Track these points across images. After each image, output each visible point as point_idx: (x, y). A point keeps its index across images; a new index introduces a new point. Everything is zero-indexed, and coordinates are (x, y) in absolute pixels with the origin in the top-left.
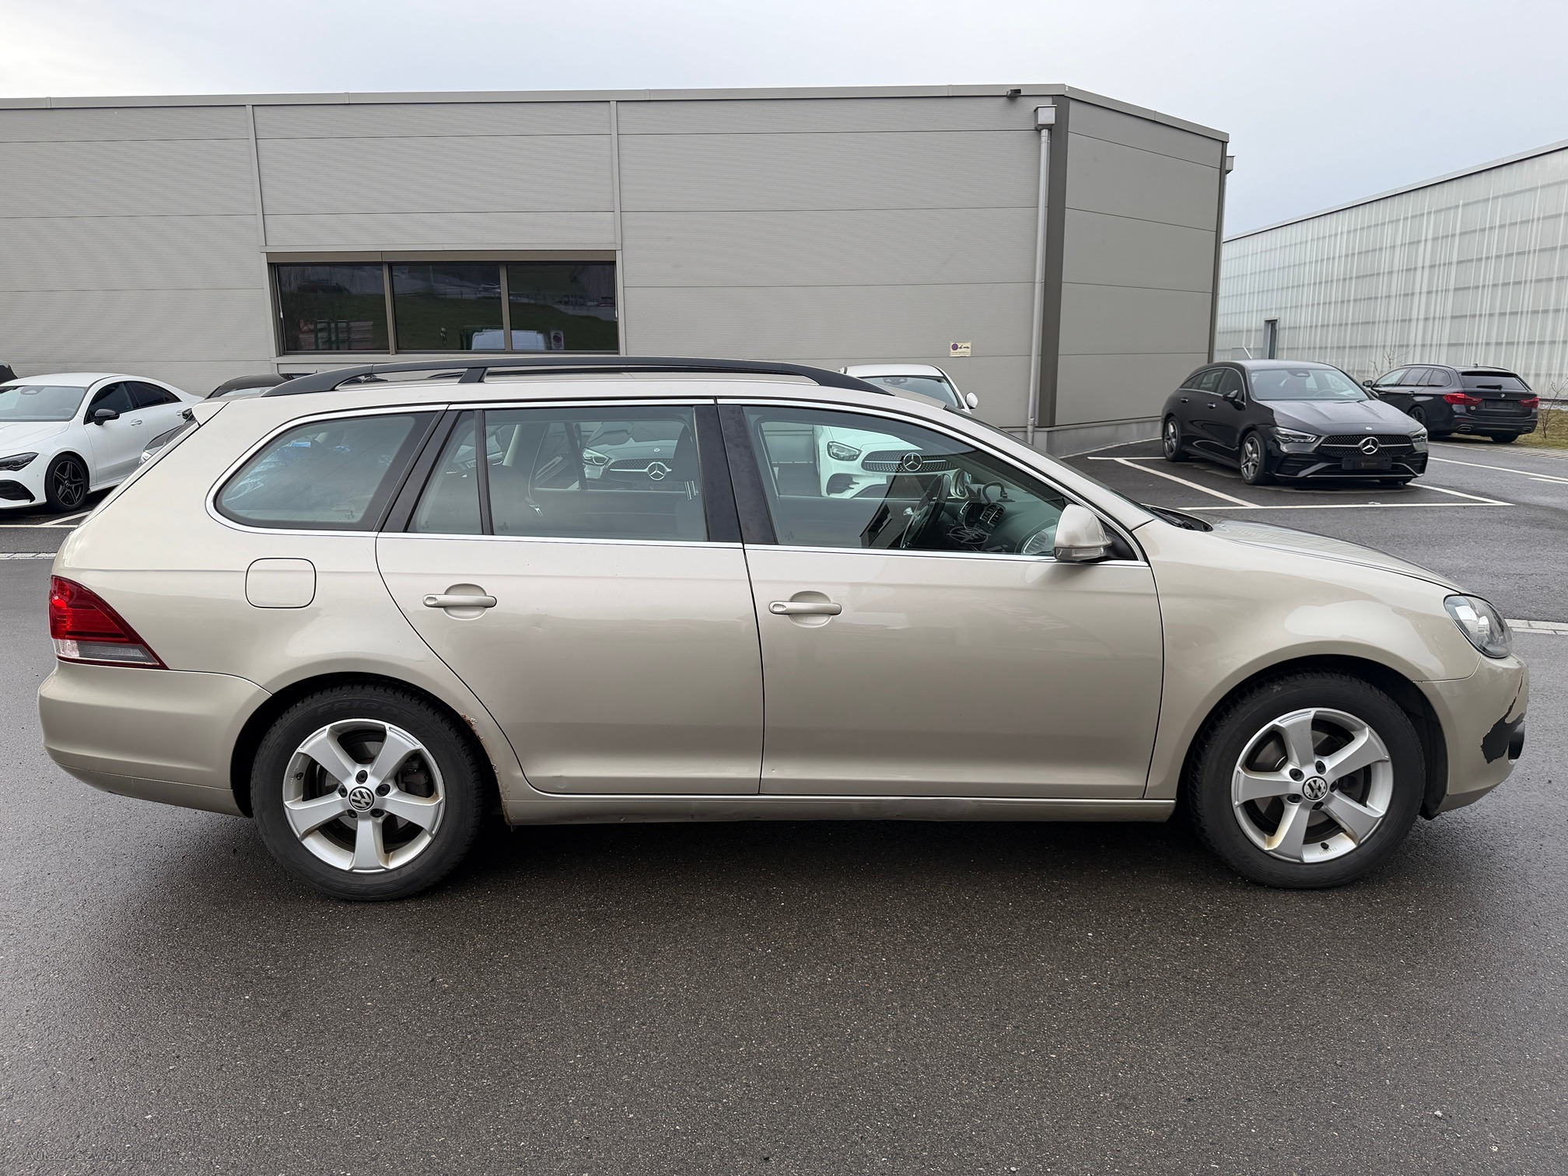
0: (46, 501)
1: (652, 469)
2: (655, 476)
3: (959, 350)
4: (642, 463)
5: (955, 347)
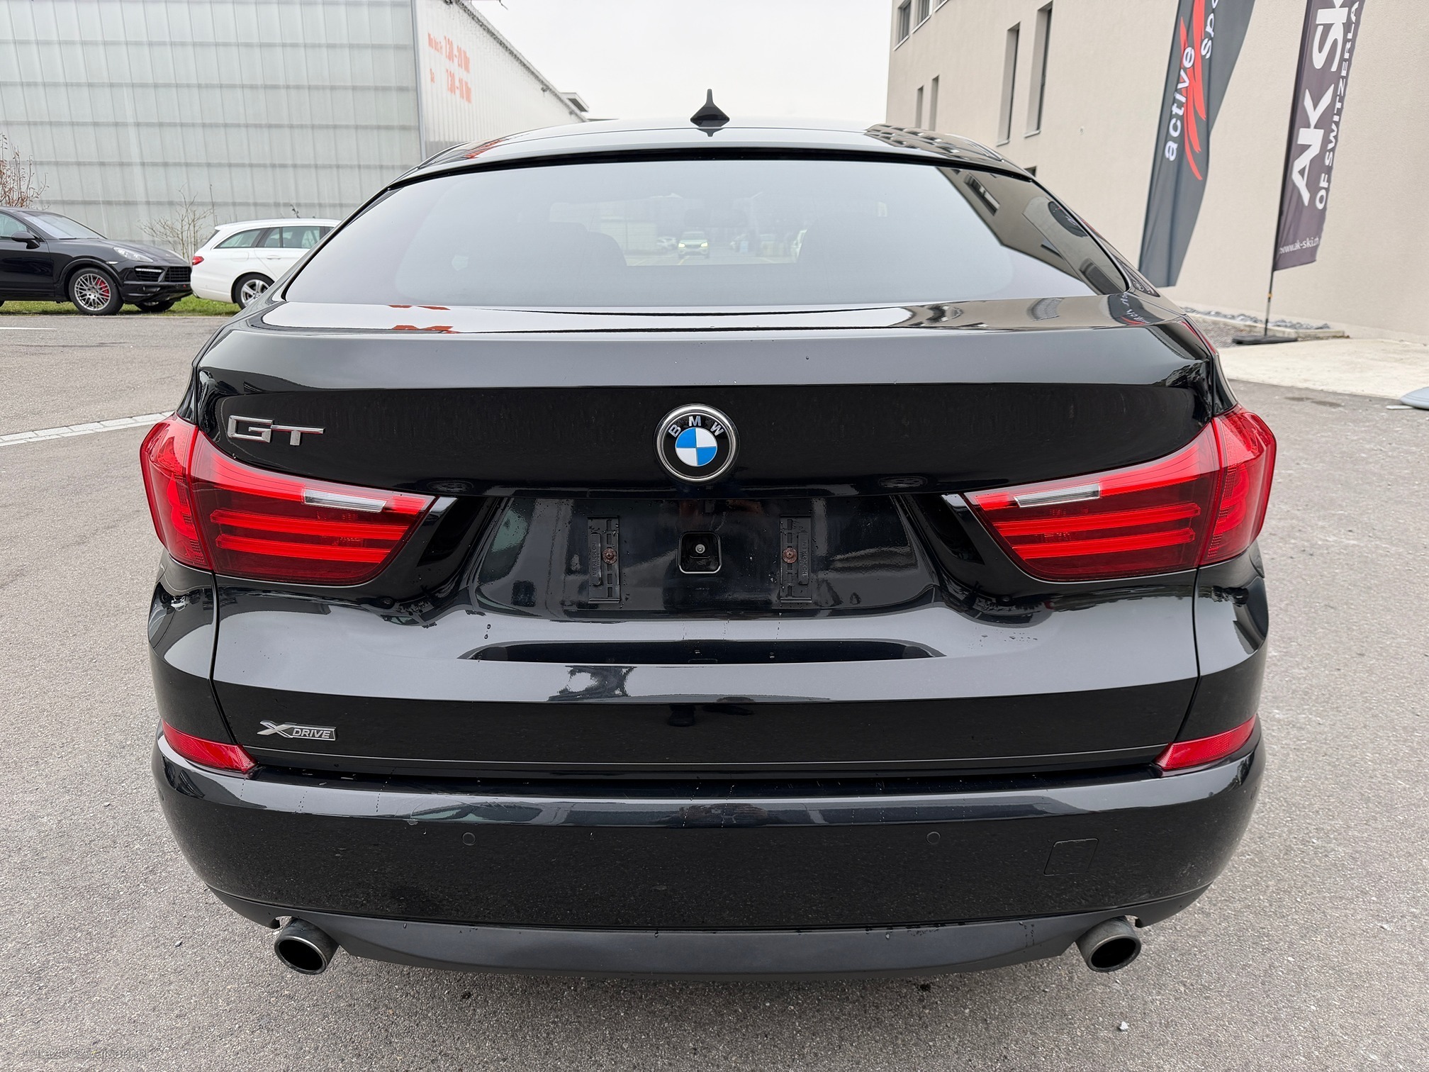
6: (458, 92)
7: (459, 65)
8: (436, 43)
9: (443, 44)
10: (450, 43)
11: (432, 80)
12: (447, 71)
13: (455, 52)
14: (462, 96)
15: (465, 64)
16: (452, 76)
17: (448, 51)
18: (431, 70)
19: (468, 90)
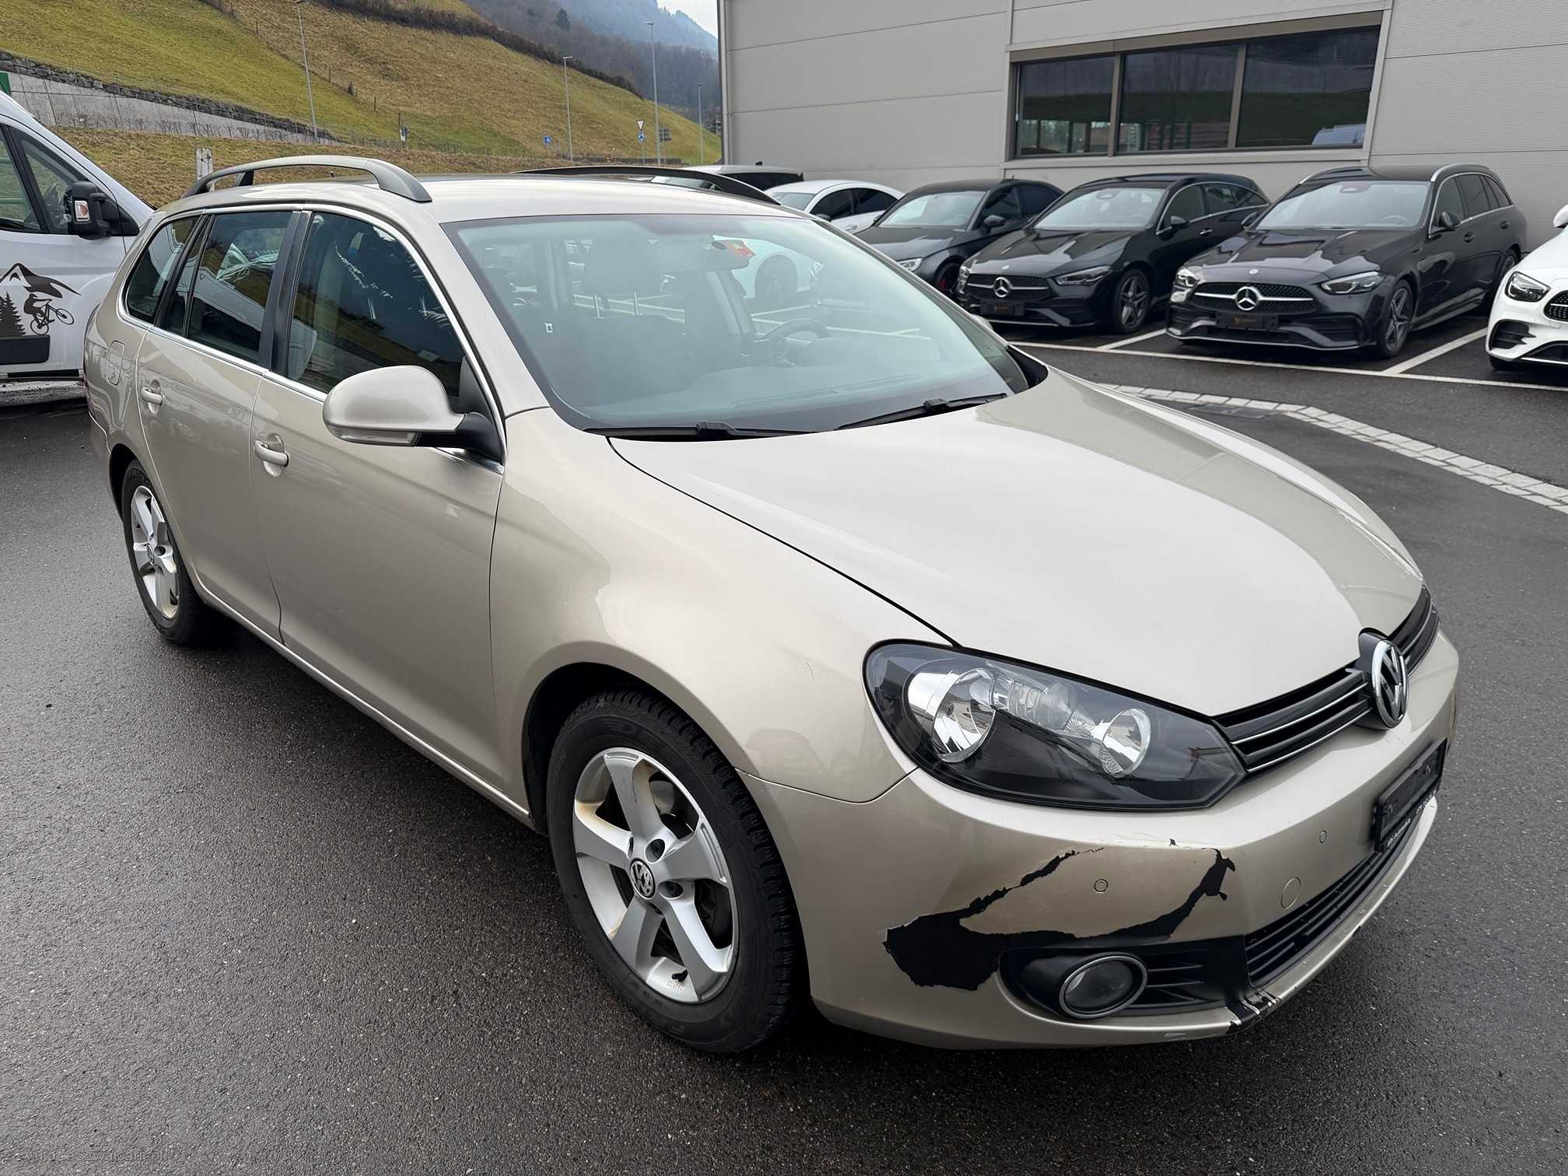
0: (754, 296)
1: (1242, 295)
2: (1242, 304)
4: (1230, 287)
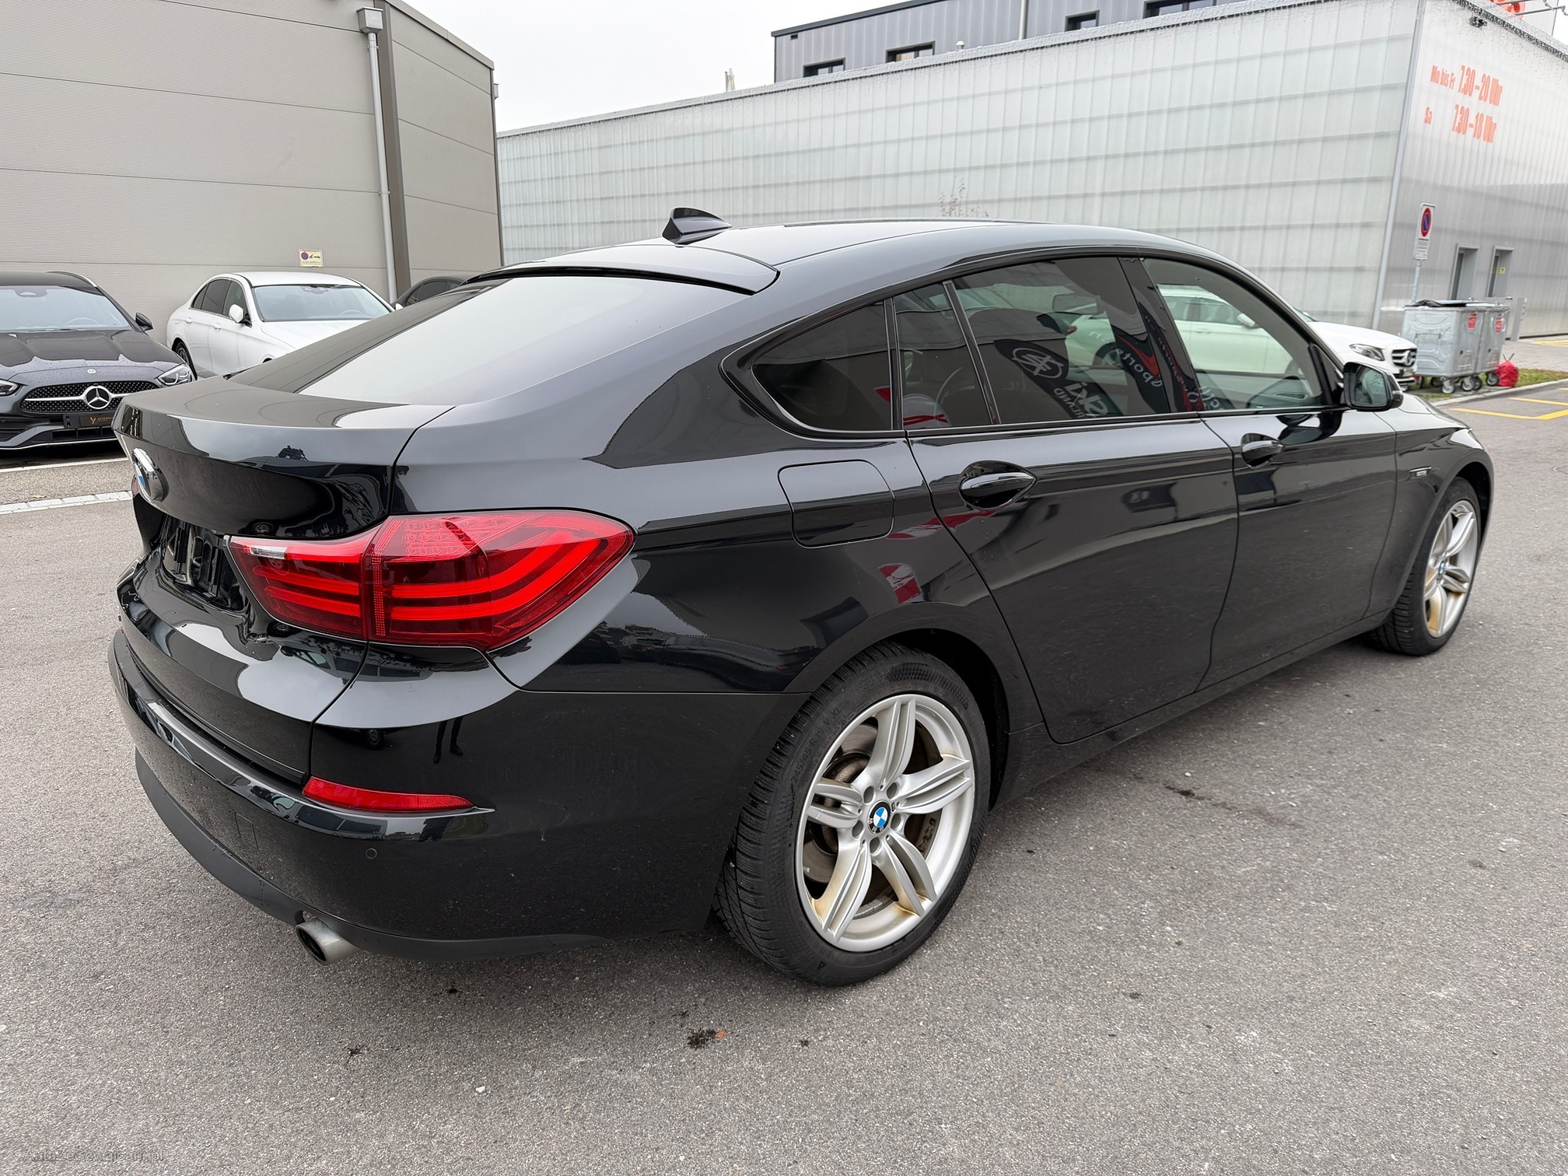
3: (309, 260)
5: (305, 256)
6: (1470, 131)
7: (1480, 98)
8: (1445, 76)
9: (1458, 75)
10: (1471, 74)
11: (1427, 121)
12: (1457, 106)
13: (1478, 82)
14: (1477, 135)
15: (1493, 92)
16: (1464, 112)
17: (1464, 81)
18: (1428, 108)
19: (1491, 127)
